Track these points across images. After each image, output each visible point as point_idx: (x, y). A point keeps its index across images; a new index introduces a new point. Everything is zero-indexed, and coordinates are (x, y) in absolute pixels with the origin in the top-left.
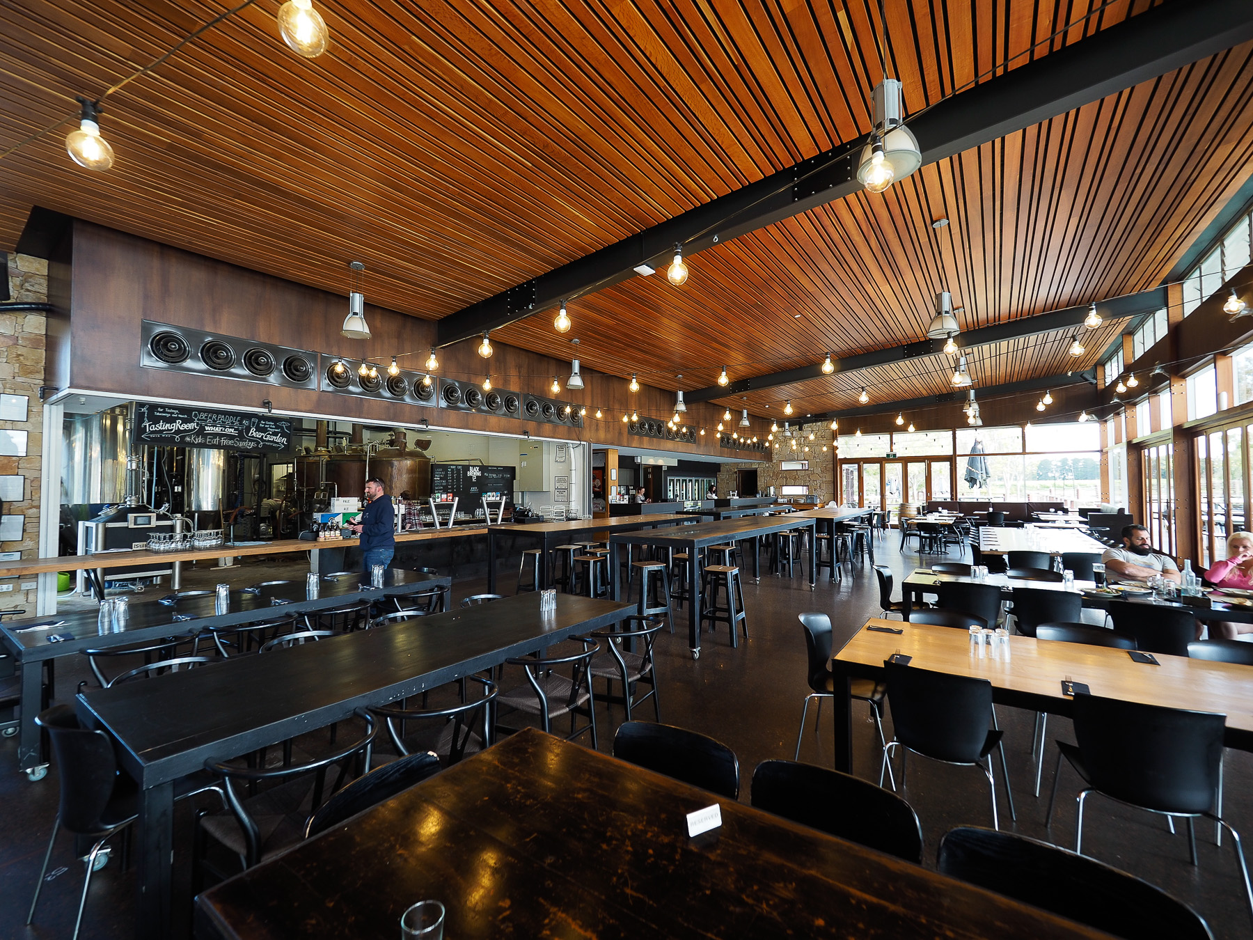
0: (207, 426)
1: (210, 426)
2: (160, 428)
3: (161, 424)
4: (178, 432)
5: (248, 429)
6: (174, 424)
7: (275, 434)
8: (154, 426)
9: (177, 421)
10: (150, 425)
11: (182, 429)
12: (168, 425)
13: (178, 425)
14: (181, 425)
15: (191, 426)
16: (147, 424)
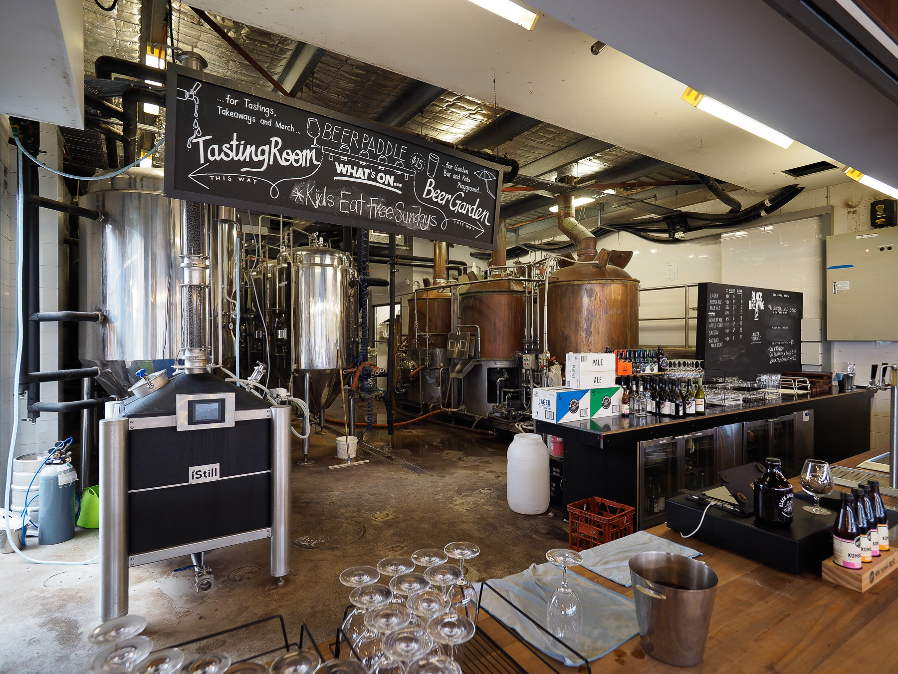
0: (340, 162)
1: (345, 163)
2: (232, 154)
3: (234, 143)
4: (276, 170)
5: (422, 180)
6: (266, 148)
7: (470, 198)
8: (216, 147)
9: (273, 139)
10: (207, 144)
11: (283, 163)
12: (251, 149)
13: (274, 150)
14: (281, 151)
15: (304, 157)
16: (201, 140)
